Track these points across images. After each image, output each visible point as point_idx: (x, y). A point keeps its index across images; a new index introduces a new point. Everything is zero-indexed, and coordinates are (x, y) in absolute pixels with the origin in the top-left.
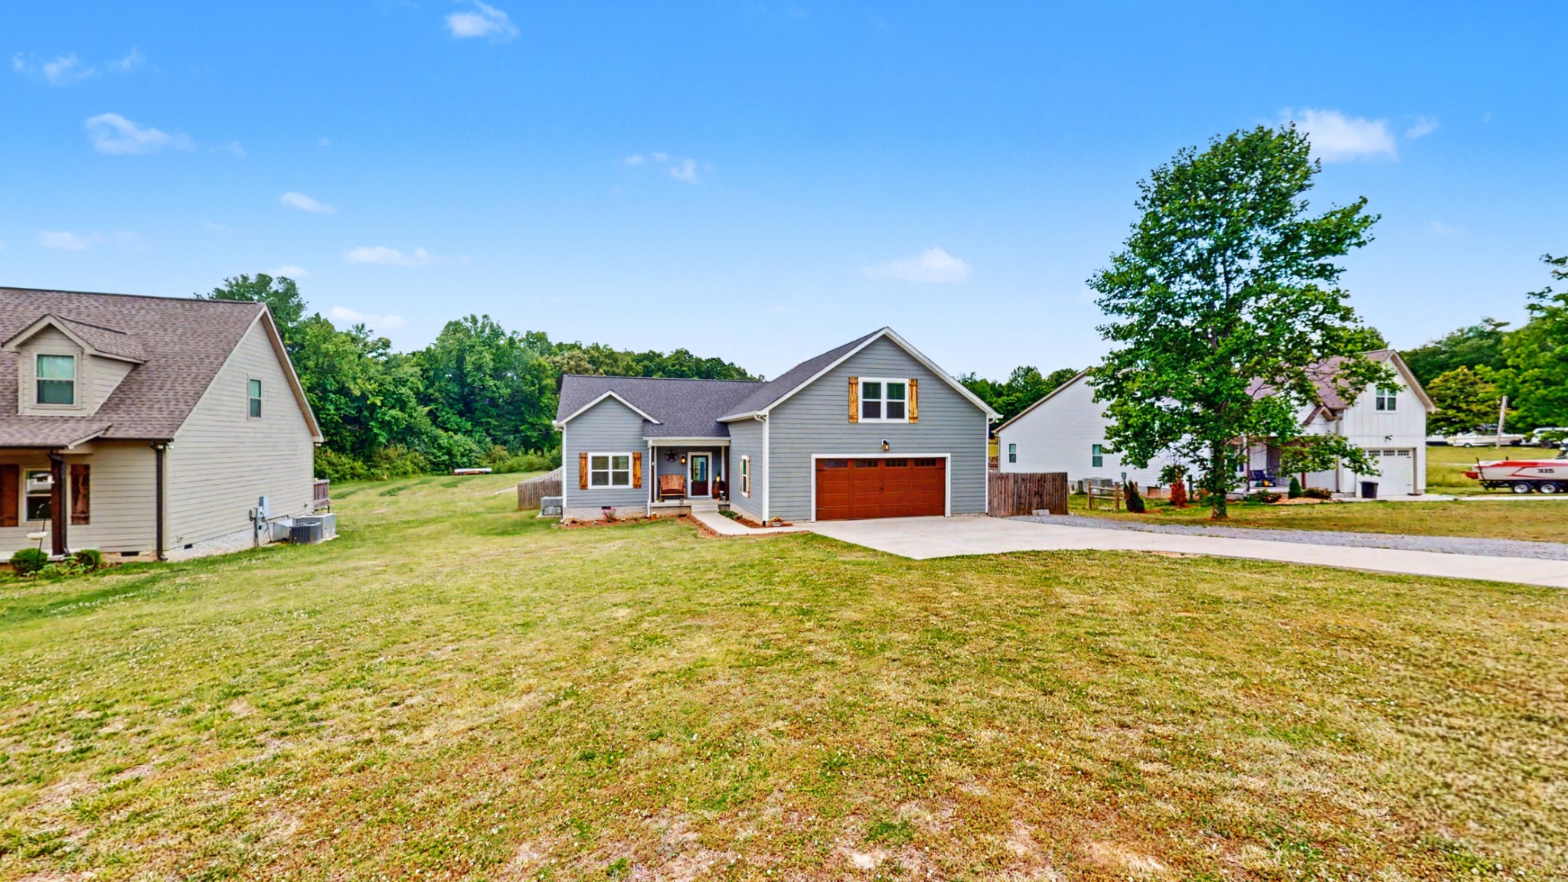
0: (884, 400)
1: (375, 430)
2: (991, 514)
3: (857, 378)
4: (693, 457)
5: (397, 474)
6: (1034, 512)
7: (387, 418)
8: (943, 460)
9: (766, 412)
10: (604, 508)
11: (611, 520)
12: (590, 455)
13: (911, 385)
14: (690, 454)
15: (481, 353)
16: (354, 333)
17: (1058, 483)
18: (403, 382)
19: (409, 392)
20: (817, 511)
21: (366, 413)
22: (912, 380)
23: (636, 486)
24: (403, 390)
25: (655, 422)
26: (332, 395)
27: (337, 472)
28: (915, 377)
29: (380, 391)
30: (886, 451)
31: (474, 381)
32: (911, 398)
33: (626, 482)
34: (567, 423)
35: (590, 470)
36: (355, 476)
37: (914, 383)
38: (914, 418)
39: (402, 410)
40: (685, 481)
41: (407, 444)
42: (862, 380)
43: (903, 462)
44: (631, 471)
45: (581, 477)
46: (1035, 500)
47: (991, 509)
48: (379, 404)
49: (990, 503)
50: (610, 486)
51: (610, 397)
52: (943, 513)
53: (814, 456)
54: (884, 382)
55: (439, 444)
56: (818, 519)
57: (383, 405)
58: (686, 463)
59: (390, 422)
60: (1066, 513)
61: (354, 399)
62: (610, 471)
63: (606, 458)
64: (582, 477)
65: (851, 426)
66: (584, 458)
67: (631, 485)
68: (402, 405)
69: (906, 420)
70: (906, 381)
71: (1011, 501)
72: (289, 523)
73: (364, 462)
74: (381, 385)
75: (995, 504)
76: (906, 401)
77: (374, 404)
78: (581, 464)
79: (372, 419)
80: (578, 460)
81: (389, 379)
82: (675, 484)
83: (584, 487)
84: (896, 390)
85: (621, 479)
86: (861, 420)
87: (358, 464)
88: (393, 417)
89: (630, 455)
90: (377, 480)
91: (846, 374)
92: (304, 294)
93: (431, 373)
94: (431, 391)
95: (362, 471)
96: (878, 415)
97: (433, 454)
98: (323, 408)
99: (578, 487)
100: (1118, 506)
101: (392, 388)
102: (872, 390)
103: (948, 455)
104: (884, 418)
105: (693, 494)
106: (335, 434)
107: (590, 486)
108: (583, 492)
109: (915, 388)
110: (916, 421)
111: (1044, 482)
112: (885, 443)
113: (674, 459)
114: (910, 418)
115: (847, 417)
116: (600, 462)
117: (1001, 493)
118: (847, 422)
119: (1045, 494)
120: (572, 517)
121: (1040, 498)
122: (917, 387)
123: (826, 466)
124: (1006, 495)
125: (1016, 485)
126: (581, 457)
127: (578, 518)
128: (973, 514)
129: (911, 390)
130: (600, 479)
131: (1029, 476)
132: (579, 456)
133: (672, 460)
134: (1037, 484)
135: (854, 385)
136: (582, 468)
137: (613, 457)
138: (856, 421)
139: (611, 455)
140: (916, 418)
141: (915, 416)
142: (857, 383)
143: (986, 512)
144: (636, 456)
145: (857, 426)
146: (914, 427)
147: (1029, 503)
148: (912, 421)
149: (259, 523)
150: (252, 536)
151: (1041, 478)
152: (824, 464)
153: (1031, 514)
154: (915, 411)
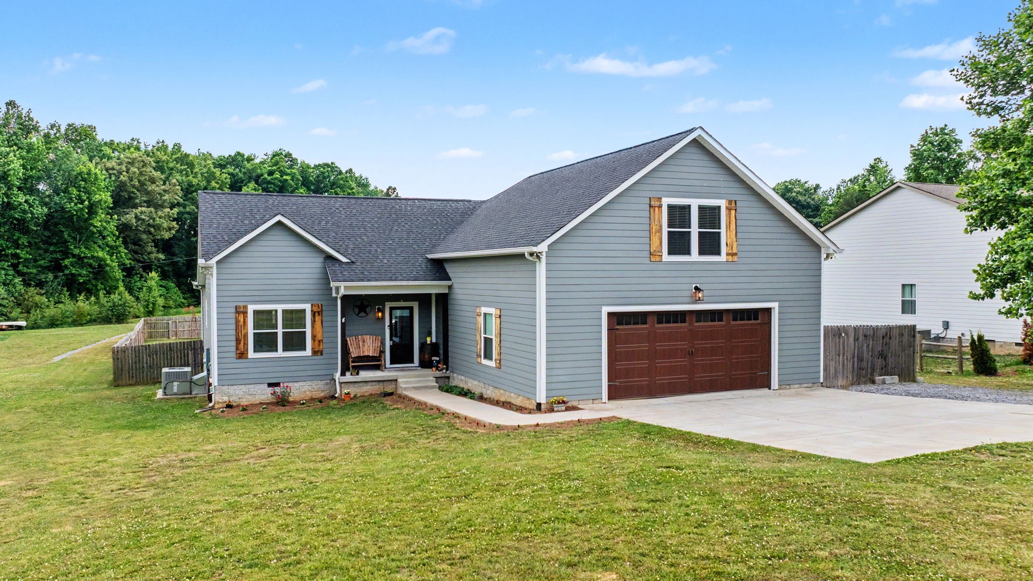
0: (695, 230)
2: (829, 383)
3: (660, 199)
4: (392, 309)
6: (878, 378)
8: (768, 311)
9: (543, 247)
10: (270, 385)
11: (282, 402)
12: (251, 308)
13: (729, 209)
14: (388, 305)
17: (905, 338)
20: (610, 387)
22: (730, 202)
23: (315, 352)
25: (342, 259)
28: (734, 198)
30: (698, 301)
32: (729, 227)
33: (302, 347)
34: (218, 262)
37: (733, 206)
38: (733, 254)
40: (383, 343)
42: (666, 201)
44: (308, 330)
45: (238, 341)
46: (879, 362)
47: (825, 378)
49: (825, 370)
50: (280, 353)
51: (279, 223)
52: (768, 385)
53: (606, 310)
54: (695, 204)
56: (611, 397)
58: (383, 317)
60: (914, 380)
62: (280, 331)
63: (275, 312)
64: (240, 340)
65: (654, 266)
66: (241, 311)
67: (308, 352)
69: (723, 257)
70: (722, 203)
71: (850, 365)
75: (832, 370)
76: (723, 230)
78: (237, 322)
80: (233, 316)
82: (367, 347)
83: (242, 355)
84: (710, 216)
85: (294, 341)
86: (666, 257)
89: (307, 307)
91: (647, 192)
96: (687, 251)
99: (234, 355)
100: (961, 366)
102: (679, 215)
103: (774, 305)
104: (695, 255)
105: (391, 363)
107: (251, 354)
108: (241, 363)
109: (733, 212)
110: (735, 259)
111: (890, 338)
112: (697, 288)
113: (366, 313)
114: (728, 254)
115: (647, 254)
116: (265, 318)
117: (839, 355)
118: (647, 261)
119: (890, 355)
120: (226, 399)
121: (885, 359)
122: (736, 210)
123: (618, 324)
124: (845, 357)
125: (857, 343)
126: (237, 312)
127: (234, 400)
128: (806, 385)
129: (729, 215)
130: (265, 342)
131: (872, 331)
132: (234, 310)
133: (362, 314)
134: (881, 342)
135: (657, 209)
136: (240, 328)
137: (283, 311)
138: (658, 259)
139: (280, 308)
140: (736, 254)
141: (735, 251)
142: (660, 207)
143: (822, 381)
144: (315, 309)
145: (661, 267)
146: (733, 267)
147: (871, 367)
148: (730, 258)
151: (886, 334)
152: (615, 320)
153: (873, 382)
154: (735, 244)
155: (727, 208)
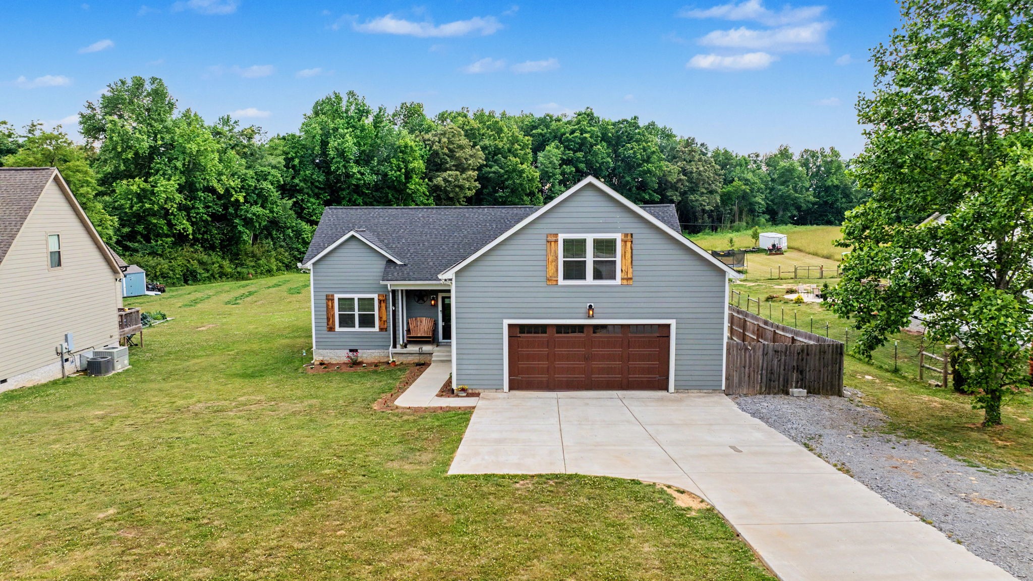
0: (590, 258)
1: (240, 228)
2: (731, 391)
3: (557, 235)
4: (443, 298)
5: (261, 274)
6: (791, 391)
7: (249, 215)
8: (667, 327)
10: (351, 351)
11: (354, 363)
12: (336, 297)
13: (624, 242)
14: (440, 295)
15: (343, 136)
16: (220, 127)
17: (829, 356)
18: (263, 176)
19: (270, 186)
20: (510, 381)
21: (231, 210)
22: (626, 235)
23: (381, 329)
24: (266, 185)
25: (399, 262)
26: (200, 194)
27: (208, 271)
28: (629, 231)
29: (243, 187)
30: (589, 317)
31: (338, 168)
32: (624, 255)
33: (372, 325)
34: (314, 264)
35: (337, 313)
36: (223, 275)
37: (629, 238)
38: (628, 279)
39: (263, 206)
40: (436, 324)
41: (273, 239)
42: (561, 237)
44: (376, 313)
45: (328, 319)
46: (793, 377)
47: (728, 386)
48: (242, 200)
49: (727, 379)
50: (357, 329)
51: (353, 236)
52: (666, 388)
53: (507, 322)
54: (590, 238)
55: (303, 239)
56: (512, 387)
57: (246, 201)
58: (436, 305)
59: (252, 219)
60: (840, 394)
61: (220, 197)
62: (357, 313)
63: (353, 299)
64: (330, 318)
65: (549, 289)
66: (330, 299)
67: (377, 329)
68: (263, 199)
69: (618, 281)
70: (618, 237)
71: (758, 377)
72: (90, 355)
73: (231, 261)
74: (243, 180)
75: (736, 379)
76: (618, 259)
77: (237, 200)
78: (327, 305)
79: (237, 216)
80: (325, 301)
81: (251, 172)
82: (423, 326)
83: (331, 329)
84: (605, 247)
85: (367, 321)
86: (561, 281)
87: (226, 263)
88: (254, 214)
89: (375, 297)
90: (243, 279)
91: (544, 229)
92: (172, 93)
93: (297, 161)
94: (296, 181)
95: (230, 270)
96: (582, 276)
97: (298, 250)
98: (193, 207)
99: (325, 328)
101: (252, 183)
102: (575, 247)
103: (672, 322)
104: (590, 280)
105: (443, 339)
106: (205, 232)
107: (337, 328)
108: (331, 335)
109: (629, 244)
110: (631, 282)
111: (808, 354)
112: (590, 306)
113: (423, 300)
114: (622, 279)
115: (544, 279)
116: (346, 303)
117: (744, 367)
118: (544, 284)
119: (808, 370)
120: (321, 358)
121: (801, 373)
122: (632, 241)
123: (520, 333)
124: (752, 369)
125: (765, 358)
126: (328, 299)
127: (327, 359)
128: (705, 391)
129: (624, 247)
130: (346, 321)
131: (784, 347)
132: (325, 298)
133: (421, 301)
134: (796, 358)
135: (553, 243)
136: (329, 310)
137: (359, 299)
138: (555, 283)
139: (356, 296)
140: (631, 279)
141: (629, 276)
142: (556, 241)
143: (723, 388)
144: (381, 298)
145: (556, 289)
146: (628, 289)
147: (784, 380)
148: (625, 282)
149: (66, 357)
150: (60, 367)
151: (803, 351)
152: (518, 330)
153: (787, 393)
154: (630, 271)
155: (622, 240)
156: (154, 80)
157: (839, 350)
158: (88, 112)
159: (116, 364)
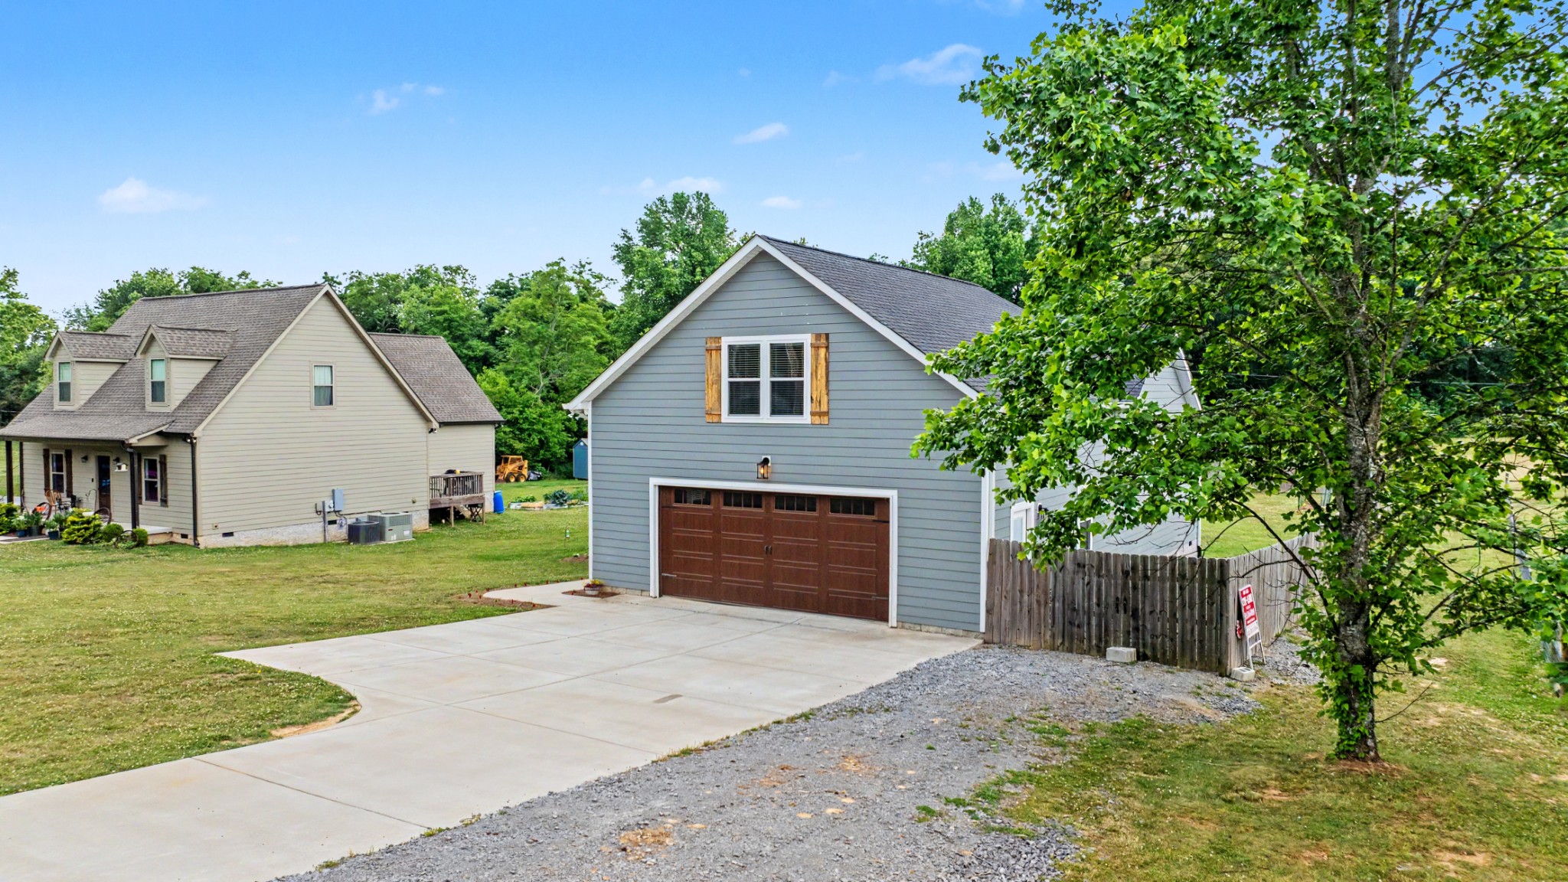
0: (765, 379)
3: (718, 338)
8: (885, 501)
13: (815, 347)
20: (661, 580)
22: (818, 336)
28: (823, 330)
30: (764, 479)
32: (816, 373)
37: (823, 340)
38: (820, 414)
42: (726, 341)
43: (808, 502)
47: (989, 626)
49: (989, 611)
52: (883, 617)
53: (655, 482)
54: (765, 343)
56: (664, 591)
60: (1221, 671)
65: (710, 430)
69: (806, 418)
70: (806, 339)
71: (1046, 615)
75: (1006, 616)
76: (807, 379)
84: (786, 359)
86: (726, 418)
91: (702, 329)
96: (753, 408)
102: (745, 359)
103: (892, 495)
104: (765, 416)
109: (822, 351)
110: (825, 420)
111: (1146, 577)
112: (765, 462)
114: (813, 414)
115: (701, 413)
117: (1021, 591)
118: (701, 421)
119: (1148, 609)
121: (1135, 614)
122: (827, 348)
123: (677, 501)
124: (1034, 597)
125: (1060, 576)
128: (950, 631)
129: (816, 357)
131: (1096, 557)
134: (1121, 582)
135: (714, 352)
138: (715, 419)
140: (826, 414)
141: (824, 408)
142: (719, 349)
143: (982, 628)
145: (717, 429)
146: (823, 432)
147: (1099, 625)
148: (817, 420)
149: (333, 517)
150: (322, 529)
151: (1134, 568)
152: (673, 496)
153: (1102, 654)
154: (825, 399)
155: (812, 345)
156: (699, 195)
157: (1217, 573)
158: (622, 242)
159: (388, 533)
